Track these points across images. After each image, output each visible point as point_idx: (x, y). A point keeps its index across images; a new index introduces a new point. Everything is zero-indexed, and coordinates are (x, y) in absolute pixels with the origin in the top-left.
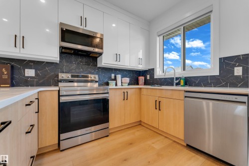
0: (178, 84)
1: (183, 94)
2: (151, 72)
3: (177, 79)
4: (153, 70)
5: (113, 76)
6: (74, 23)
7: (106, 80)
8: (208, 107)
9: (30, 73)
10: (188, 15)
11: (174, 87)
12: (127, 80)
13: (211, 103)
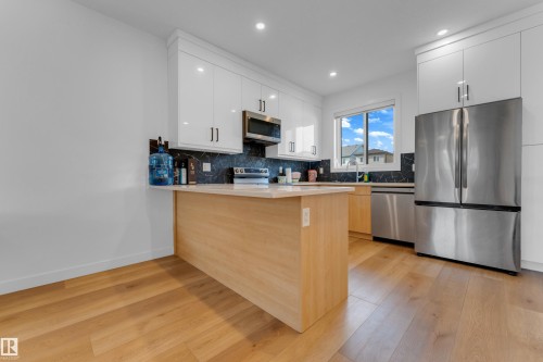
0: (361, 180)
1: (370, 189)
2: (326, 164)
3: (360, 173)
4: (329, 161)
5: (281, 168)
6: (254, 109)
7: (274, 176)
8: (392, 201)
9: (207, 167)
10: (371, 102)
11: (357, 183)
12: (298, 175)
13: (395, 196)
